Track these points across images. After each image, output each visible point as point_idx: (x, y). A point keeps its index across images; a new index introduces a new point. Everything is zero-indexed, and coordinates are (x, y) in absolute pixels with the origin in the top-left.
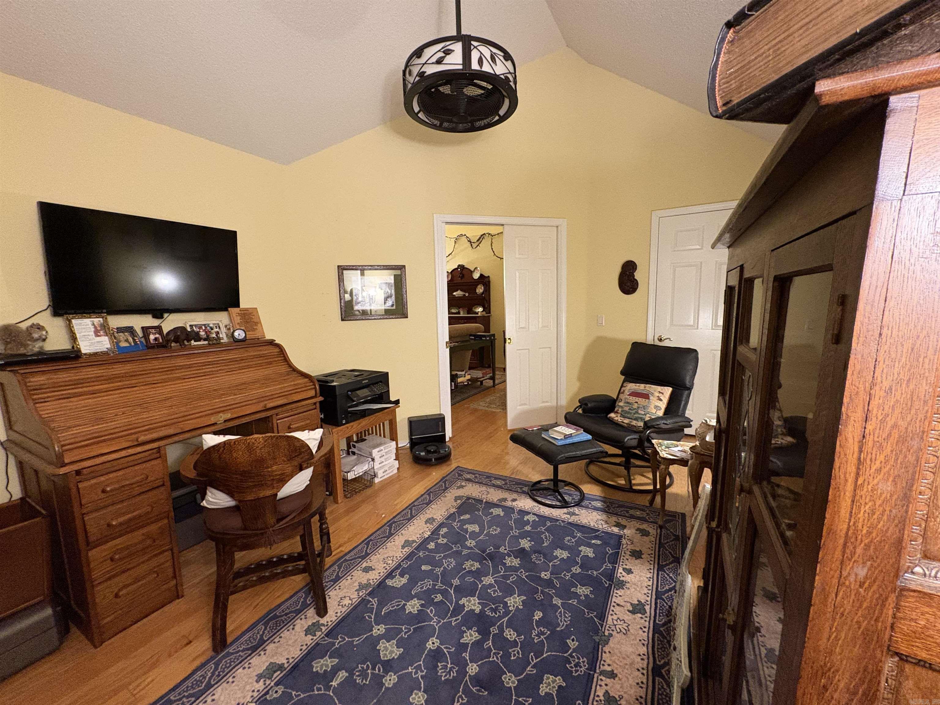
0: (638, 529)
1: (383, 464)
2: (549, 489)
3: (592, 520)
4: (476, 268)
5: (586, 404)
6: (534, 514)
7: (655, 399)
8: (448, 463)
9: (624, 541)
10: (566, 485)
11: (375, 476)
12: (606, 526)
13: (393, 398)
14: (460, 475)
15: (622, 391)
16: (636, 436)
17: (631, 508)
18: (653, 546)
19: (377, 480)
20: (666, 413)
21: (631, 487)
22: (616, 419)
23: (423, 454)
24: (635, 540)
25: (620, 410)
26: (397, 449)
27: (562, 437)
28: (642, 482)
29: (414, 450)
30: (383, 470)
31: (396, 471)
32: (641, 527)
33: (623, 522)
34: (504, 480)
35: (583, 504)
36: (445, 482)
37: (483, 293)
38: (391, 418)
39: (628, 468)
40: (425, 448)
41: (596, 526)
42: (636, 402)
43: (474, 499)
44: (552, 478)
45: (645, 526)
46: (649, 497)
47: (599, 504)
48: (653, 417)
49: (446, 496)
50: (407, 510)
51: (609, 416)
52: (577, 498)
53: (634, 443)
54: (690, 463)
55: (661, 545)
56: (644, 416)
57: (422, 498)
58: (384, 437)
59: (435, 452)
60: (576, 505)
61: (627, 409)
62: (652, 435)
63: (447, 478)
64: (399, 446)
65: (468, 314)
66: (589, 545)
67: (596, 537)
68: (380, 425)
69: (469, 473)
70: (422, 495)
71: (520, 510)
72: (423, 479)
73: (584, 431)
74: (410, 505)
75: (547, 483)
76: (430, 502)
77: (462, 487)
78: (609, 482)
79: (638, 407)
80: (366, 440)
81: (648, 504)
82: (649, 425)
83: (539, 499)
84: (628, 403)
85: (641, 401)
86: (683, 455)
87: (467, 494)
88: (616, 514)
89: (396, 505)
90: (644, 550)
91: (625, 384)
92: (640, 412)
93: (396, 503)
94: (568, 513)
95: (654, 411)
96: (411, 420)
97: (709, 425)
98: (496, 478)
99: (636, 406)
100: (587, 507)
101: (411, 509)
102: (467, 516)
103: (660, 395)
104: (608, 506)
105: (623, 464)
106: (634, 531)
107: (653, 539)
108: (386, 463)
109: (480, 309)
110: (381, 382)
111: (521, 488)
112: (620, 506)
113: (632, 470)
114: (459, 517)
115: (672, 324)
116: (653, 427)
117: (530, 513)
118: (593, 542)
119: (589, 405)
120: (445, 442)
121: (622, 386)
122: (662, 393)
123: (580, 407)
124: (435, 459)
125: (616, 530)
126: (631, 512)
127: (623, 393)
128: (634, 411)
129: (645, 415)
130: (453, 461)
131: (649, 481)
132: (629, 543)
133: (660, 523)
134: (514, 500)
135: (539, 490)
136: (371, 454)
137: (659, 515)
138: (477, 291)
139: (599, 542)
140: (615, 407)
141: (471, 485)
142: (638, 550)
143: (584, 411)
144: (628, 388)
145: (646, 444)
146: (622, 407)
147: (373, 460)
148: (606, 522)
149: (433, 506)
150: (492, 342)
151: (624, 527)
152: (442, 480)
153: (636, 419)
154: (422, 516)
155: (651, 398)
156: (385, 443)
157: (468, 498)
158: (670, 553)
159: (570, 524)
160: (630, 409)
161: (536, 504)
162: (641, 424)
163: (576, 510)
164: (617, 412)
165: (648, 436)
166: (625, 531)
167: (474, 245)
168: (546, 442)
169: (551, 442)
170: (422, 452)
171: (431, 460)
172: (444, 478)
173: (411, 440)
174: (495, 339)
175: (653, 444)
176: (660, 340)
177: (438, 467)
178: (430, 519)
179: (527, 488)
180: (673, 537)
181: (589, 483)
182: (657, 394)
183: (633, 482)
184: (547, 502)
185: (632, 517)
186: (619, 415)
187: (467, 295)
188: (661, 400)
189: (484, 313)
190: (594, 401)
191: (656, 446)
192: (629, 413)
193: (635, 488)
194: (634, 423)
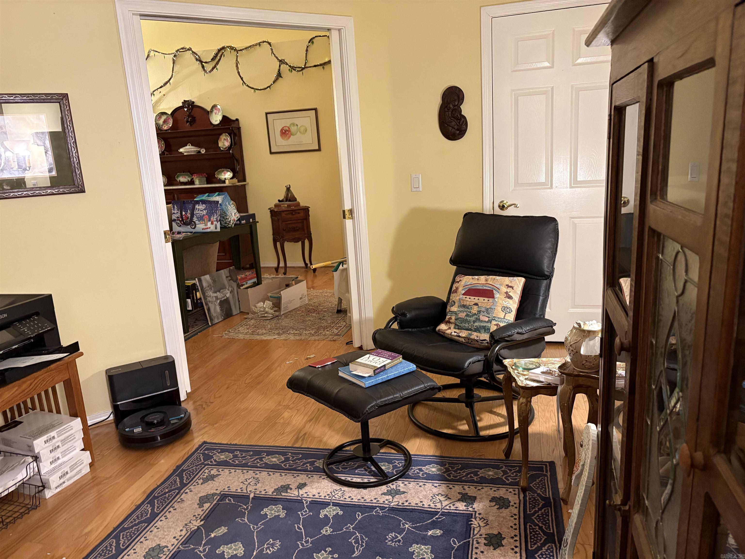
0: (493, 499)
1: (59, 462)
2: (358, 457)
3: (425, 497)
4: (214, 107)
5: (404, 315)
6: (335, 504)
7: (503, 296)
8: (187, 438)
9: (475, 523)
10: (381, 447)
11: (44, 486)
12: (447, 503)
13: (65, 342)
14: (207, 457)
15: (454, 288)
16: (480, 357)
17: (481, 467)
18: (517, 522)
19: (48, 494)
20: (518, 316)
21: (477, 433)
22: (449, 332)
23: (138, 430)
24: (491, 518)
25: (453, 318)
26: (86, 428)
27: (371, 373)
28: (492, 422)
29: (120, 426)
30: (59, 474)
31: (87, 469)
32: (498, 494)
33: (471, 490)
34: (284, 454)
35: (410, 473)
36: (181, 476)
37: (230, 148)
38: (66, 377)
39: (470, 405)
40: (142, 419)
41: (432, 506)
42: (476, 304)
43: (233, 496)
44: (360, 437)
45: (502, 492)
46: (504, 444)
47: (433, 469)
48: (502, 325)
49: (182, 501)
50: (109, 541)
51: (438, 329)
52: (400, 465)
53: (478, 367)
54: (559, 389)
55: (527, 518)
56: (488, 325)
57: (138, 512)
58: (59, 412)
59: (161, 423)
60: (401, 477)
61: (462, 315)
62: (503, 352)
63: (184, 467)
64: (90, 423)
65: (208, 183)
66: (424, 540)
67: (434, 525)
68: (46, 392)
69: (223, 451)
70: (138, 507)
71: (312, 502)
72: (140, 475)
73: (403, 358)
74: (115, 529)
75: (352, 447)
76: (154, 516)
77: (212, 478)
78: (445, 431)
79: (479, 312)
80: (21, 423)
81: (503, 457)
82: (497, 338)
83: (343, 477)
84: (464, 306)
85: (482, 301)
86: (549, 379)
87: (220, 489)
88: (460, 481)
89: (88, 534)
90: (505, 531)
91: (458, 279)
92: (482, 318)
93: (86, 530)
94: (389, 493)
95: (502, 315)
96: (112, 373)
97: (584, 331)
98: (269, 453)
99: (475, 309)
100: (416, 477)
101: (117, 538)
102: (223, 530)
103: (509, 290)
104: (447, 470)
105: (464, 399)
106: (487, 503)
107: (516, 511)
108: (66, 459)
109: (228, 175)
110: (37, 314)
111: (312, 463)
112: (465, 467)
113: (477, 406)
114: (208, 535)
115: (517, 183)
116: (502, 340)
117: (327, 504)
118: (430, 533)
119: (408, 316)
120: (180, 402)
121: (454, 282)
122: (512, 287)
123: (395, 319)
124: (162, 437)
125: (461, 506)
126: (482, 473)
127: (456, 291)
128: (473, 319)
129: (490, 321)
130: (195, 435)
131: (502, 420)
132: (482, 524)
133: (523, 483)
134: (301, 486)
135: (340, 462)
136: (31, 448)
137: (520, 471)
138: (220, 144)
139: (438, 532)
140: (445, 315)
141: (227, 471)
142: (496, 532)
143: (401, 325)
144: (463, 283)
145: (496, 367)
146: (455, 313)
147: (36, 458)
148: (447, 497)
149: (159, 524)
150: (251, 227)
151: (472, 499)
152: (174, 471)
153: (477, 330)
154: (138, 546)
155: (497, 295)
156: (61, 424)
157: (224, 496)
158: (541, 528)
159: (392, 510)
160: (467, 315)
161: (337, 487)
162: (486, 336)
163: (400, 485)
164: (449, 322)
165: (497, 355)
166: (475, 506)
167: (208, 67)
168: (346, 385)
169: (354, 384)
170: (136, 426)
171: (154, 439)
172: (178, 467)
173: (116, 408)
174: (255, 222)
175: (506, 367)
176: (502, 207)
177: (168, 449)
178: (153, 549)
179: (321, 461)
180: (542, 503)
181: (416, 436)
182: (504, 289)
183: (480, 424)
184: (355, 480)
185: (483, 481)
186: (452, 326)
187: (203, 151)
188: (510, 297)
189: (235, 180)
190: (415, 309)
191: (510, 369)
192: (466, 321)
193: (483, 433)
194: (475, 335)
